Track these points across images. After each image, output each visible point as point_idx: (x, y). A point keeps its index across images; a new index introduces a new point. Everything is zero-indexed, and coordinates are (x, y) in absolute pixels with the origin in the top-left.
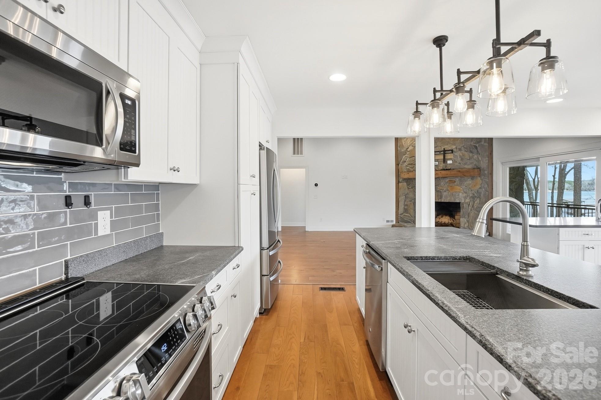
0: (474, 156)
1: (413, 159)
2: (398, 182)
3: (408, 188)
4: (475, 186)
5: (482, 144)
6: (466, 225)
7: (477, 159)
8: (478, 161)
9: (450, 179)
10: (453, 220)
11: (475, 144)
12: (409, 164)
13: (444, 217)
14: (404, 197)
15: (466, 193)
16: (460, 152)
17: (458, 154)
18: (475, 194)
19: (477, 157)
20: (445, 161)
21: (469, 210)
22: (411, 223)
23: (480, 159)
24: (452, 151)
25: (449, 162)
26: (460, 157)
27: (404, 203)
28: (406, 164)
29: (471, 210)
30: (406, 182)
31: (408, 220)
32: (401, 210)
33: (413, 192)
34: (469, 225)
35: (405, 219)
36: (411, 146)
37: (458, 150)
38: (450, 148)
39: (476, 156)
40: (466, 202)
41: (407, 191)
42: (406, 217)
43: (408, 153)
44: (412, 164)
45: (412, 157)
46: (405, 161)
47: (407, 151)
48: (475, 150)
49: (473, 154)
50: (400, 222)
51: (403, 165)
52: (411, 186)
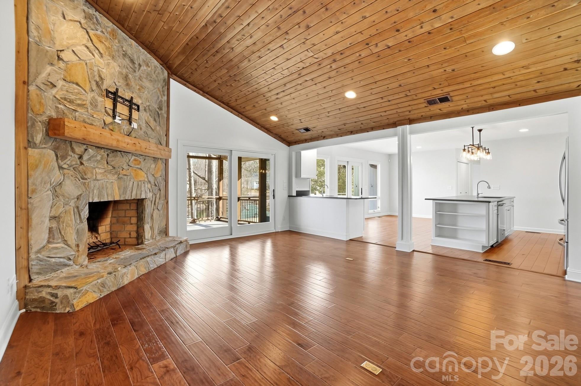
1: (74, 89)
2: (24, 145)
3: (60, 168)
4: (157, 172)
6: (149, 236)
7: (159, 133)
10: (96, 235)
11: (158, 110)
14: (50, 192)
15: (150, 182)
16: (145, 113)
17: (144, 116)
18: (157, 185)
19: (160, 130)
21: (152, 210)
22: (69, 266)
24: (138, 106)
25: (135, 125)
26: (145, 123)
27: (50, 214)
28: (54, 92)
29: (154, 210)
30: (55, 149)
32: (40, 236)
33: (72, 178)
34: (152, 234)
35: (53, 260)
36: (71, 51)
37: (143, 109)
38: (136, 101)
39: (158, 128)
40: (150, 197)
41: (57, 176)
42: (55, 254)
43: (62, 64)
44: (73, 102)
45: (73, 83)
46: (52, 83)
47: (57, 58)
48: (157, 119)
49: (157, 125)
50: (36, 276)
51: (46, 94)
52: (68, 163)
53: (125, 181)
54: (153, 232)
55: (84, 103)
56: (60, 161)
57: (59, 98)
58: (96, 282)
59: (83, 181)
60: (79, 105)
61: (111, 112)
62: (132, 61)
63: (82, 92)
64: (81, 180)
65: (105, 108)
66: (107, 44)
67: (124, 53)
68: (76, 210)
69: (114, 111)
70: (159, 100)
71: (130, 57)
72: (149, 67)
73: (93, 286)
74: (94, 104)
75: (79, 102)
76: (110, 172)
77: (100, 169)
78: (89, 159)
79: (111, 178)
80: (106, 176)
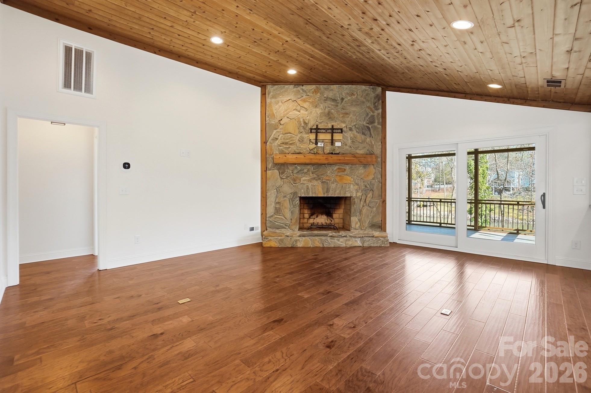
0: (367, 138)
1: (288, 136)
2: (264, 171)
3: (282, 178)
4: (367, 176)
5: (375, 126)
6: (357, 226)
7: (370, 143)
8: (372, 146)
9: (339, 167)
10: (331, 219)
11: (367, 125)
12: (283, 143)
13: (320, 216)
14: (276, 190)
15: (358, 185)
16: (350, 132)
17: (349, 135)
18: (368, 186)
19: (370, 141)
20: (332, 142)
21: (361, 206)
23: (373, 143)
24: (341, 129)
25: (338, 144)
26: (351, 139)
27: (275, 201)
28: (277, 142)
29: (363, 206)
30: (278, 169)
31: (281, 224)
32: (270, 210)
33: (288, 183)
34: (360, 225)
35: (277, 223)
36: (286, 117)
37: (348, 129)
38: (339, 127)
39: (368, 140)
40: (358, 196)
41: (279, 182)
42: (277, 220)
43: (281, 127)
44: (288, 143)
45: (288, 133)
46: (276, 138)
47: (279, 124)
48: (367, 132)
49: (366, 137)
50: (269, 228)
51: (273, 144)
52: (285, 175)
53: (328, 184)
54: (362, 224)
55: (294, 142)
56: (281, 175)
57: (280, 144)
58: (277, 237)
59: (295, 184)
60: (291, 144)
61: (314, 141)
62: (334, 100)
63: (293, 136)
64: (293, 184)
65: (310, 140)
66: (310, 101)
67: (325, 98)
68: (290, 200)
69: (316, 139)
70: (369, 116)
71: (331, 98)
72: (354, 95)
73: (275, 238)
74: (301, 141)
75: (291, 142)
76: (314, 179)
77: (307, 177)
78: (297, 173)
79: (315, 183)
80: (311, 181)
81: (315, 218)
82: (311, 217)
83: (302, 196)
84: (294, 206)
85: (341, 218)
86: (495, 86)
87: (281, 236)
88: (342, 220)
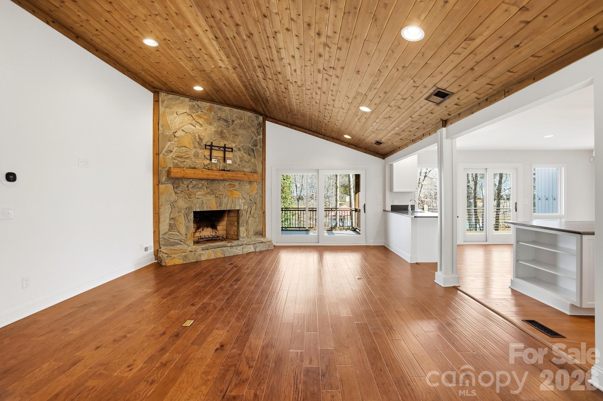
0: (252, 159)
1: (183, 150)
2: (157, 183)
3: (176, 193)
4: (252, 191)
5: (257, 149)
6: (245, 235)
7: (254, 163)
8: (255, 165)
9: (230, 183)
10: (216, 231)
11: (252, 147)
12: (178, 157)
14: (170, 205)
15: (245, 198)
16: (239, 152)
17: (238, 154)
18: (252, 200)
19: (254, 161)
20: (225, 160)
21: (248, 217)
22: (180, 244)
23: (256, 163)
24: (232, 149)
25: (229, 162)
26: (239, 158)
27: (170, 216)
28: (172, 155)
30: (173, 184)
31: (176, 241)
32: (164, 227)
33: (183, 198)
34: (247, 234)
35: (172, 240)
36: (181, 130)
37: (237, 149)
38: (230, 146)
39: (253, 160)
40: (245, 208)
41: (174, 197)
42: (173, 237)
43: (176, 139)
44: (182, 157)
45: (183, 147)
46: (170, 150)
47: (174, 136)
48: (252, 153)
49: (251, 157)
50: (162, 246)
51: (167, 156)
52: (180, 190)
53: (221, 198)
54: (248, 233)
55: (190, 156)
56: (175, 189)
57: (174, 157)
58: (181, 254)
59: (190, 199)
60: (186, 158)
61: (209, 157)
62: (226, 121)
63: (188, 150)
64: (188, 199)
65: (205, 155)
66: (205, 117)
67: (219, 118)
68: (185, 215)
69: (211, 155)
70: (254, 140)
71: (224, 119)
72: (243, 119)
73: (179, 256)
74: (196, 155)
75: (186, 156)
76: (208, 193)
77: (201, 192)
78: (193, 187)
79: (209, 197)
80: (205, 196)
81: (201, 232)
82: (197, 231)
83: (197, 211)
84: (189, 221)
85: (224, 230)
86: (347, 137)
87: (185, 252)
88: (225, 231)
